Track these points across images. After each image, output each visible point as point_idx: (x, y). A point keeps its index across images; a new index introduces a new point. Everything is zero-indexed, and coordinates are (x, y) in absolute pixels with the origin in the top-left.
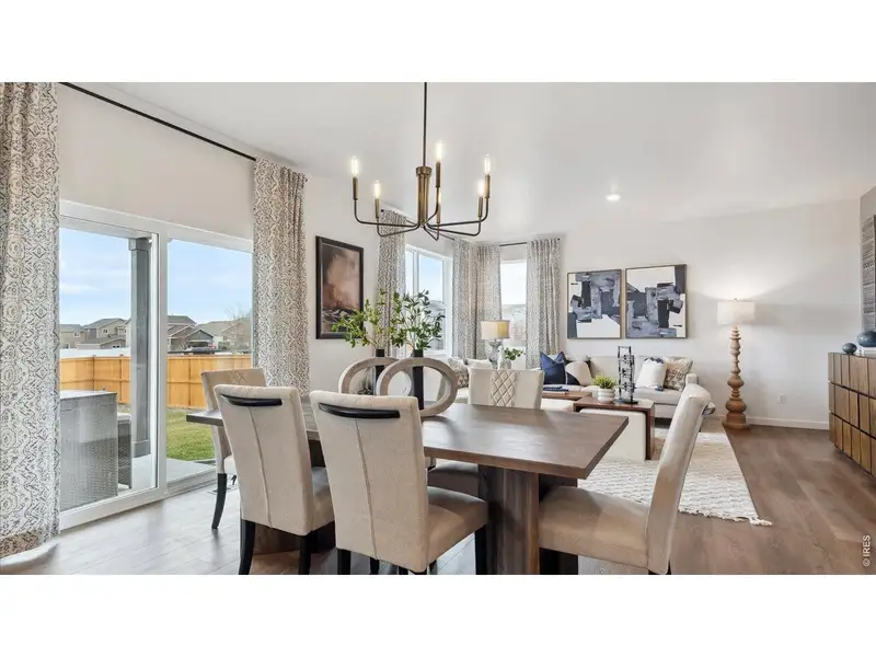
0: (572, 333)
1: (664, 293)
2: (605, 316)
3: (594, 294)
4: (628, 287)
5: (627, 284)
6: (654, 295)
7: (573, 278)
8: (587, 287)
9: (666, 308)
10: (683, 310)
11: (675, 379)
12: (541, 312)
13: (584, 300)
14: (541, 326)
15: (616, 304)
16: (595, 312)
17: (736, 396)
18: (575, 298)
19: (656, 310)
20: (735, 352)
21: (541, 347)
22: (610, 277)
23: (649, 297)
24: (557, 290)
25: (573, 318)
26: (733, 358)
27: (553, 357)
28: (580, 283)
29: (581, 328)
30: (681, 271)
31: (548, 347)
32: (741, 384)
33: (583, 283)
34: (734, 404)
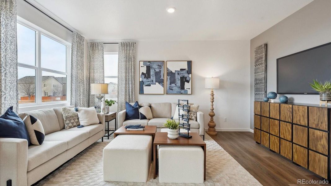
0: (141, 92)
1: (182, 74)
2: (157, 83)
3: (152, 72)
4: (168, 69)
5: (167, 68)
6: (178, 74)
7: (142, 64)
8: (148, 68)
9: (184, 80)
10: (190, 81)
11: (192, 115)
12: (126, 81)
13: (147, 75)
14: (126, 87)
15: (162, 78)
16: (152, 81)
17: (212, 120)
18: (143, 73)
19: (180, 81)
20: (212, 101)
21: (126, 98)
22: (160, 64)
23: (176, 75)
24: (134, 69)
25: (142, 83)
26: (211, 103)
27: (133, 104)
28: (145, 66)
29: (146, 89)
30: (190, 63)
31: (129, 98)
32: (214, 115)
33: (147, 67)
34: (211, 124)
